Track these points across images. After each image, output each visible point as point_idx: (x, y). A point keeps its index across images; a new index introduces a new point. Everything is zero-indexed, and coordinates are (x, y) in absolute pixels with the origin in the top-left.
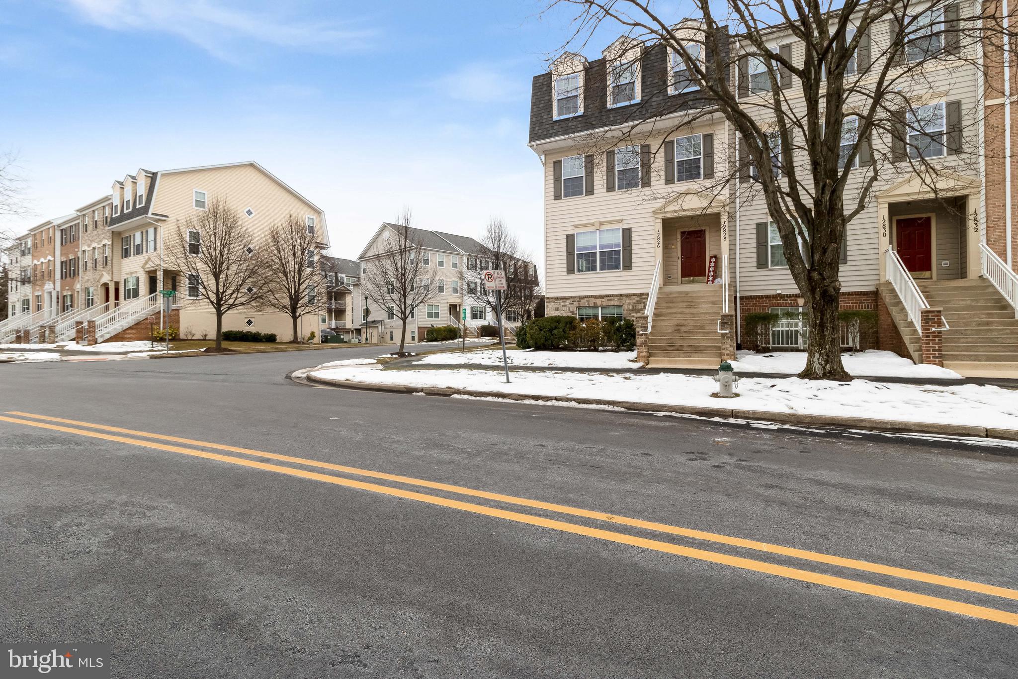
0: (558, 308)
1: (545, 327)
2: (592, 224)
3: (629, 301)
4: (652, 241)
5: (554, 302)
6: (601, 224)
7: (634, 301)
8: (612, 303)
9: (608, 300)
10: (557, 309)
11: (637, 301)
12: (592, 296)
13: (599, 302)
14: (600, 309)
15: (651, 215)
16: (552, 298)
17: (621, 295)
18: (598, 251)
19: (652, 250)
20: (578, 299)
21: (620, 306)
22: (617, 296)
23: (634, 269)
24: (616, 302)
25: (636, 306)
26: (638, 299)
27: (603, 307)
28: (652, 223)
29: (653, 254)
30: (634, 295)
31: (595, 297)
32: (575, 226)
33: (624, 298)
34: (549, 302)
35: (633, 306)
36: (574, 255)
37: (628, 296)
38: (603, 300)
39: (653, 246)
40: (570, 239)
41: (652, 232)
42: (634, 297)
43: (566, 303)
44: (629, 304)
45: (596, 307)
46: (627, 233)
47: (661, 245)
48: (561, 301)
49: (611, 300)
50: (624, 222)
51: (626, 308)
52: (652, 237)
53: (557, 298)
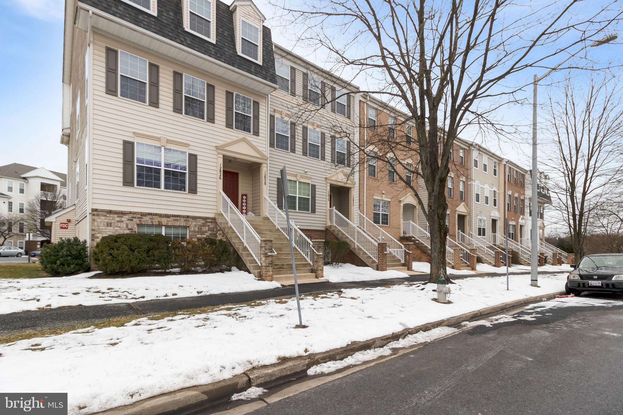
0: (111, 224)
1: (139, 247)
2: (158, 139)
3: (195, 223)
4: (215, 172)
5: (105, 216)
6: (168, 141)
7: (200, 224)
8: (178, 224)
9: (174, 220)
10: (109, 225)
11: (203, 224)
12: (156, 214)
13: (164, 221)
14: (163, 228)
15: (214, 149)
16: (102, 211)
17: (188, 217)
18: (163, 168)
19: (215, 180)
20: (139, 216)
21: (186, 227)
22: (183, 217)
23: (198, 194)
24: (182, 223)
25: (201, 228)
26: (203, 222)
27: (167, 227)
28: (215, 157)
29: (215, 184)
30: (200, 218)
31: (161, 216)
32: (134, 133)
33: (190, 220)
34: (98, 215)
35: (199, 228)
36: (133, 165)
37: (194, 218)
38: (169, 219)
39: (215, 176)
40: (128, 147)
41: (215, 165)
42: (200, 220)
43: (123, 219)
44: (195, 226)
45: (160, 225)
46: (193, 158)
47: (222, 177)
48: (116, 216)
49: (177, 220)
50: (191, 147)
51: (192, 229)
52: (215, 168)
53: (110, 212)
